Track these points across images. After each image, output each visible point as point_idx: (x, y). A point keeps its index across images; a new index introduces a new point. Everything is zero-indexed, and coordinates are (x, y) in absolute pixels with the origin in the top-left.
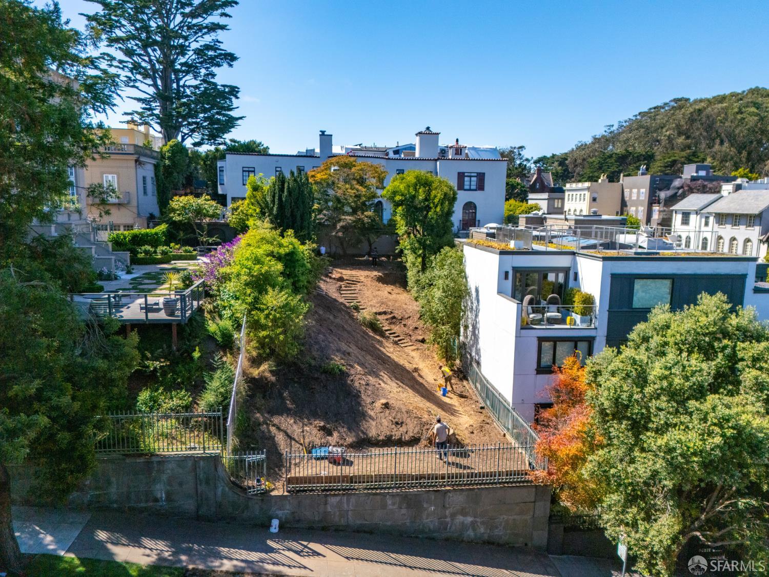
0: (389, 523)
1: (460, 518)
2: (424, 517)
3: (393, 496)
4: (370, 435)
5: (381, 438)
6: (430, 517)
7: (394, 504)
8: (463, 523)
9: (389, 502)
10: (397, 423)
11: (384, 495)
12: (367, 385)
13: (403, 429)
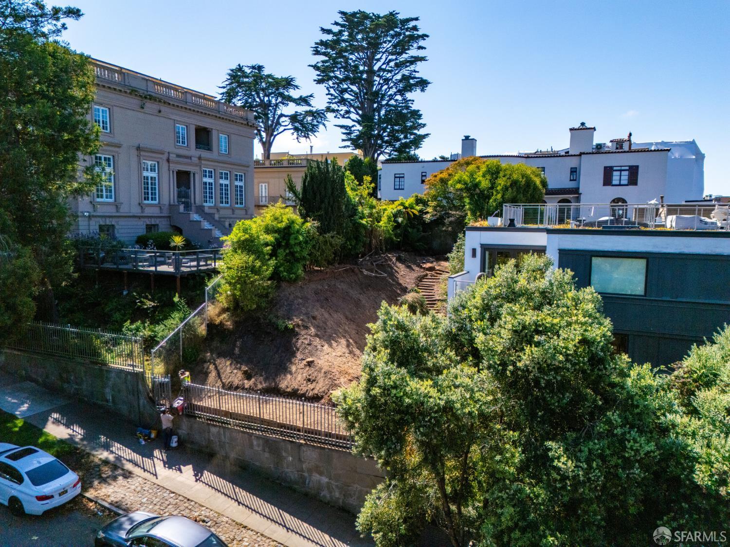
0: (257, 464)
1: (316, 477)
2: (285, 465)
3: (258, 437)
4: (280, 386)
5: (289, 390)
6: (289, 467)
7: (258, 445)
8: (319, 482)
9: (255, 443)
10: (309, 380)
11: (251, 435)
12: (309, 344)
13: (311, 386)
